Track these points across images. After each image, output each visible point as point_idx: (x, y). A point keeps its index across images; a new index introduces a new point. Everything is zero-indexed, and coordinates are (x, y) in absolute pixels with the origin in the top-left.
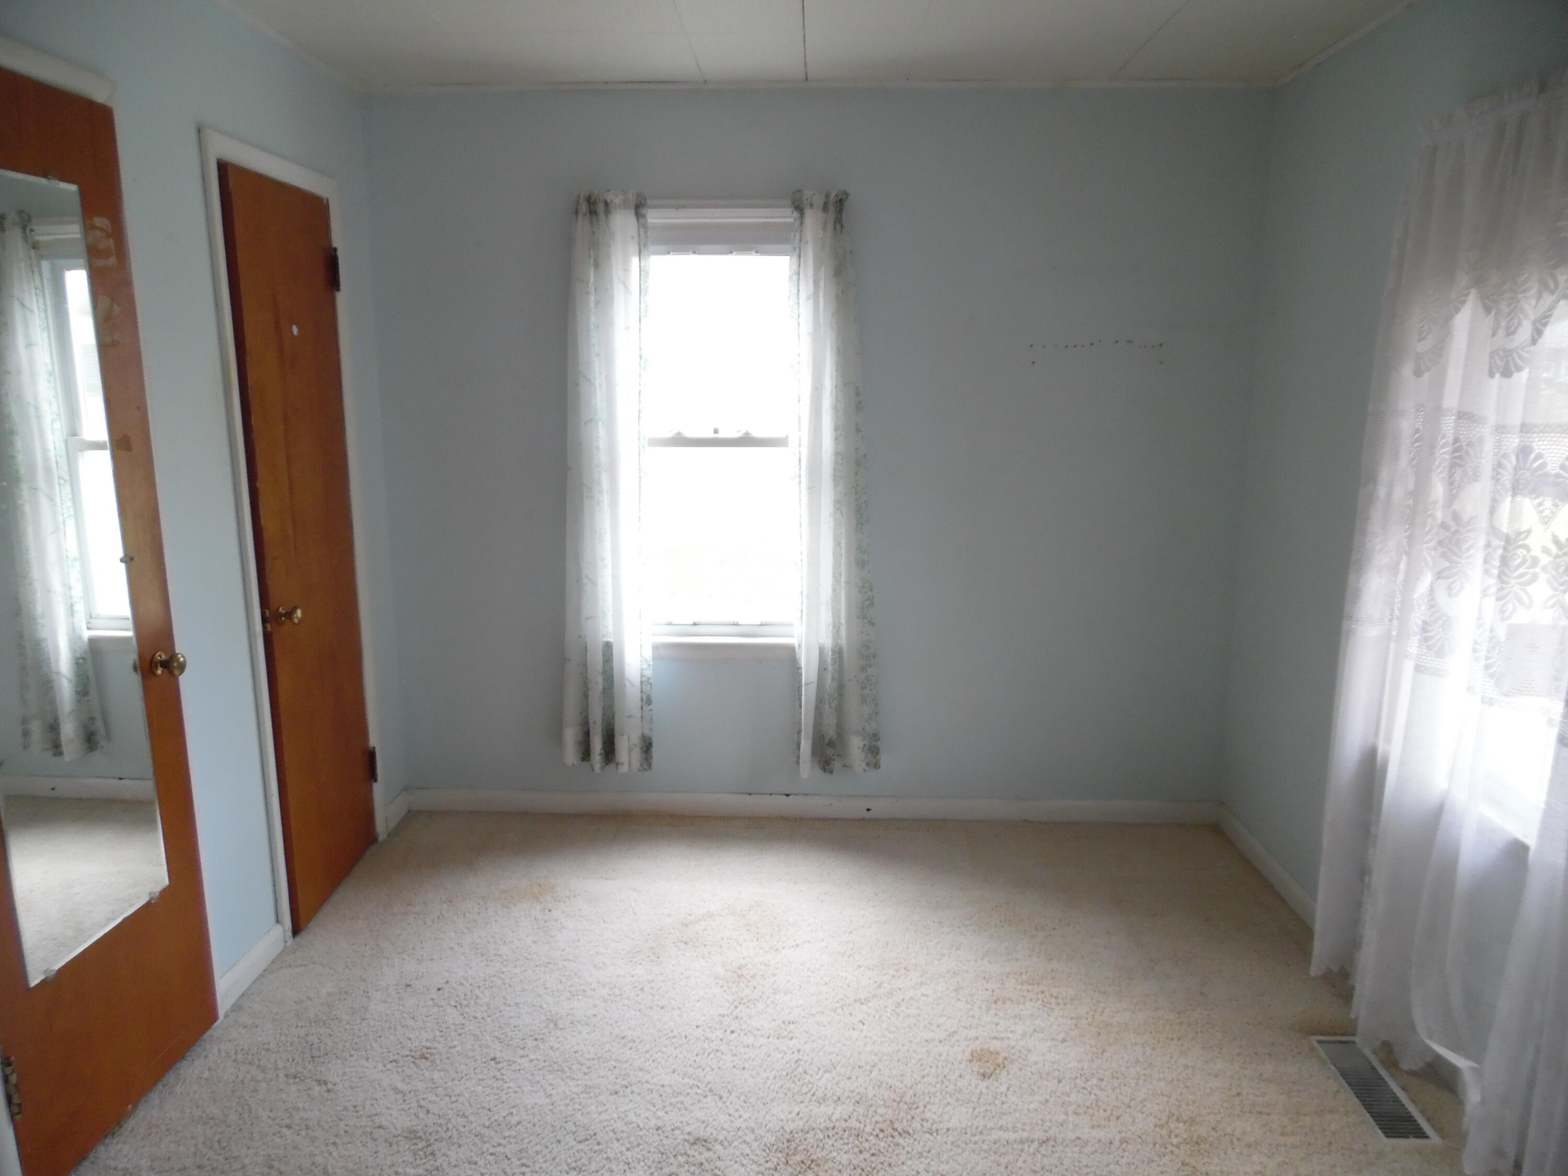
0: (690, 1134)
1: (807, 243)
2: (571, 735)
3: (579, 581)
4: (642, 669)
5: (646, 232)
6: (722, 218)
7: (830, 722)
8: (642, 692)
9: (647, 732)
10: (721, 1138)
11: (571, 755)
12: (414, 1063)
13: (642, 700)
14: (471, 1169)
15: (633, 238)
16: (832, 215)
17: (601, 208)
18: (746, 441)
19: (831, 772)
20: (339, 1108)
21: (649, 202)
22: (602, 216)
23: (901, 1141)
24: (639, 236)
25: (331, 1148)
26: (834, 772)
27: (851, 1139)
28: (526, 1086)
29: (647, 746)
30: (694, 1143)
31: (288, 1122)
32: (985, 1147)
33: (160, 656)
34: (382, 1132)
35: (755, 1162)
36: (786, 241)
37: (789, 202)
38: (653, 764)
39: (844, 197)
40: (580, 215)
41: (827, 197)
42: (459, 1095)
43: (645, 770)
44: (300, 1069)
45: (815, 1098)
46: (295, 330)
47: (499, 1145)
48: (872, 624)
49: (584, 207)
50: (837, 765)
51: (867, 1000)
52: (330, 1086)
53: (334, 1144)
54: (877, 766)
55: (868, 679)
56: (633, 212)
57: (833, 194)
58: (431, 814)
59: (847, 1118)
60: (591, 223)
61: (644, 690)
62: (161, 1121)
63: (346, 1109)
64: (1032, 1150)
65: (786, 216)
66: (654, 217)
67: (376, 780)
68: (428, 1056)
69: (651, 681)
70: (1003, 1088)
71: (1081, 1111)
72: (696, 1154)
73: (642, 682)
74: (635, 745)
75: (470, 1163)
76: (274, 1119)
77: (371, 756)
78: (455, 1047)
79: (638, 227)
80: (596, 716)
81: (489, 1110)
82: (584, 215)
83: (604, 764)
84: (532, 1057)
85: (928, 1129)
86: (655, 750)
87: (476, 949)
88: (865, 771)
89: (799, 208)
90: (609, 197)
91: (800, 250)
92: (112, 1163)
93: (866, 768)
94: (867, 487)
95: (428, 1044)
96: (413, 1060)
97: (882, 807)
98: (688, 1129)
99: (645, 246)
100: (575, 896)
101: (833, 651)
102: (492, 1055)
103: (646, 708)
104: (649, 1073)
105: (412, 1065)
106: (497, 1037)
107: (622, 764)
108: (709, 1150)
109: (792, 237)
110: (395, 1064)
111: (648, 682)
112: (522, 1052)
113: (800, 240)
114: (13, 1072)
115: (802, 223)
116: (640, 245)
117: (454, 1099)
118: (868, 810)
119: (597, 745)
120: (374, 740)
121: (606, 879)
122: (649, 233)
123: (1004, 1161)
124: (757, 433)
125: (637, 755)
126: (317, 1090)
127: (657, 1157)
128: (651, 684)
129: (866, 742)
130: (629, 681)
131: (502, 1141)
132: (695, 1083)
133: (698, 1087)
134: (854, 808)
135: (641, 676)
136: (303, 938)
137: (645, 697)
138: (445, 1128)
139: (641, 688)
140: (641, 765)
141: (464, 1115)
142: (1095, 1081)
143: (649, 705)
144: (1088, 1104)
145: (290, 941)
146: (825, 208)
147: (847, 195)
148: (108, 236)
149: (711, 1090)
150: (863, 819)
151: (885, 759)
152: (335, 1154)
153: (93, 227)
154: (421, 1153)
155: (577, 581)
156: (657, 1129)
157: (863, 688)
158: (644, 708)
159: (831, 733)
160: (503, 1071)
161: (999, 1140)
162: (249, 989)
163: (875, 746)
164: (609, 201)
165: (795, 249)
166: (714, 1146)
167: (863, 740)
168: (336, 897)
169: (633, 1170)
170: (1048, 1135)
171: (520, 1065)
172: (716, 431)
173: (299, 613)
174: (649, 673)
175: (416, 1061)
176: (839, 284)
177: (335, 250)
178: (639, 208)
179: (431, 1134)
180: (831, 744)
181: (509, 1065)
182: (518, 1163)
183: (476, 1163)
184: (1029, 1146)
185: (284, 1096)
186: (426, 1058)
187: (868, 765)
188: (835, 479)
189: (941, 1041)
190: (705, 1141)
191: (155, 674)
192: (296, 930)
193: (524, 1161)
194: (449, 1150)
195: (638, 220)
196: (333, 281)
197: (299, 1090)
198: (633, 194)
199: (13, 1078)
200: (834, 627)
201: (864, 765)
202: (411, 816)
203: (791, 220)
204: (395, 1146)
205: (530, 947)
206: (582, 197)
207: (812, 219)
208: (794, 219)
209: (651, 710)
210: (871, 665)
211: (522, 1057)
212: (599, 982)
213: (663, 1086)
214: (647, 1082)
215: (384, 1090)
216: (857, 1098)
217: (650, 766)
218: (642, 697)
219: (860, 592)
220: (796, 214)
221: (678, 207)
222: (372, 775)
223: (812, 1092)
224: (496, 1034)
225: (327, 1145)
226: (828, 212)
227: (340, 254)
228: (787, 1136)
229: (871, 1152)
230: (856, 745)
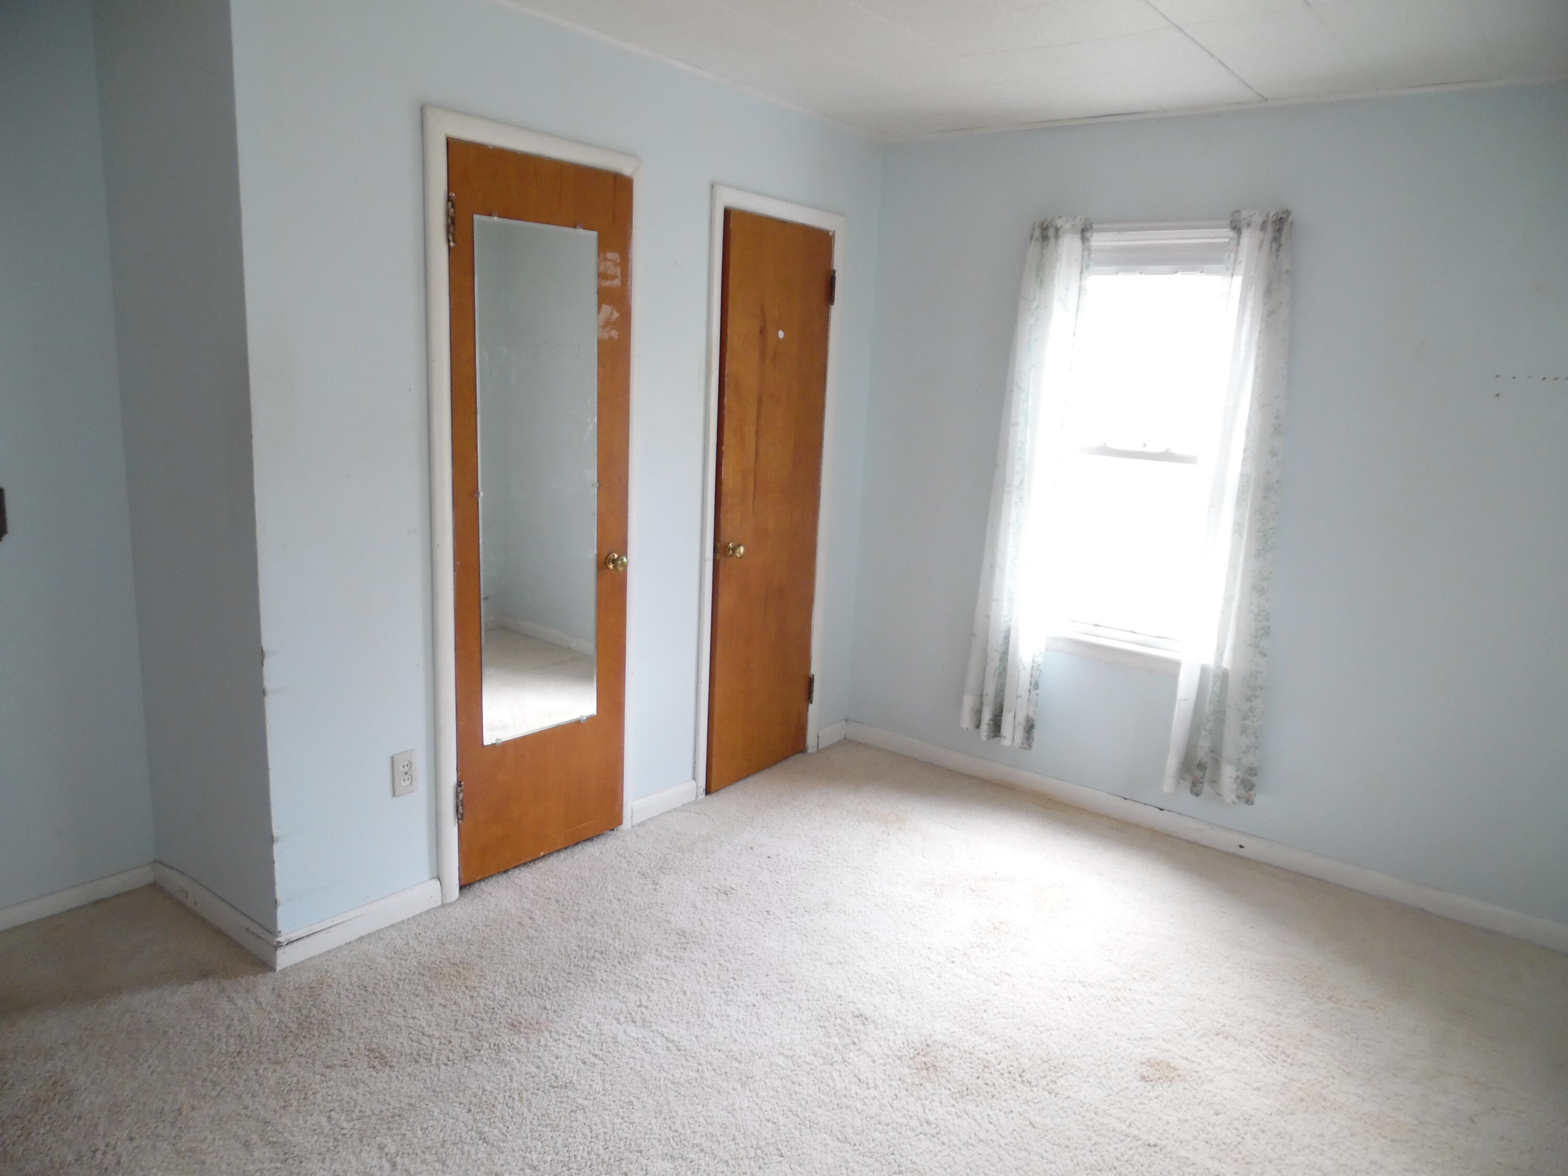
0: (858, 1009)
1: (1240, 262)
2: (969, 701)
3: (992, 567)
4: (1034, 655)
5: (1089, 254)
6: (1165, 239)
7: (1204, 744)
8: (1031, 676)
9: (1031, 714)
10: (879, 1021)
11: (966, 721)
12: (717, 893)
13: (1031, 684)
14: (700, 966)
15: (1076, 259)
16: (1270, 233)
17: (1051, 232)
18: (1166, 456)
19: (1197, 795)
20: (653, 901)
21: (1095, 226)
22: (1052, 241)
23: (1019, 1086)
24: (1083, 258)
25: (632, 921)
26: (1201, 797)
27: (978, 1067)
28: (775, 935)
29: (1030, 728)
30: (857, 1017)
31: (620, 897)
32: (1090, 1123)
33: (614, 556)
34: (666, 924)
35: (889, 1047)
36: (1218, 260)
37: (1228, 222)
38: (1034, 745)
39: (1284, 216)
40: (1033, 240)
41: (1267, 215)
42: (727, 923)
43: (1024, 748)
44: (649, 871)
45: (976, 1029)
46: (781, 334)
47: (729, 961)
48: (1263, 654)
49: (1037, 233)
50: (1207, 788)
51: (1091, 985)
52: (658, 887)
53: (636, 920)
54: (1249, 801)
55: (1251, 710)
56: (1079, 235)
57: (1272, 214)
58: (859, 744)
59: (989, 1051)
60: (1042, 248)
61: (1034, 675)
62: (556, 869)
63: (657, 903)
64: (1131, 1145)
65: (1224, 235)
66: (1098, 240)
67: (811, 702)
68: (729, 893)
69: (1040, 668)
70: (1152, 1094)
71: (1214, 1143)
72: (851, 1023)
73: (1032, 667)
74: (1019, 724)
75: (702, 963)
76: (614, 893)
77: (810, 681)
78: (750, 895)
79: (1083, 250)
80: (990, 689)
81: (739, 939)
82: (1037, 239)
83: (992, 735)
84: (794, 920)
85: (1051, 1089)
86: (1036, 733)
87: (815, 841)
88: (1234, 803)
89: (1236, 228)
90: (1059, 223)
91: (1234, 269)
92: (516, 881)
93: (1236, 801)
94: (1277, 513)
95: (734, 887)
96: (717, 892)
97: (1255, 848)
98: (860, 1006)
99: (1088, 266)
100: (916, 831)
101: (1216, 676)
102: (768, 909)
103: (1034, 692)
104: (865, 962)
105: (715, 895)
106: (781, 900)
107: (1005, 737)
108: (864, 1025)
109: (1226, 257)
110: (705, 890)
111: (1038, 668)
112: (790, 915)
113: (1235, 261)
114: (461, 792)
115: (1238, 244)
116: (1082, 266)
117: (723, 923)
118: (1241, 847)
119: (987, 717)
120: (816, 669)
121: (952, 827)
122: (1092, 255)
123: (1096, 1139)
124: (1176, 450)
125: (1020, 735)
126: (650, 886)
127: (824, 1013)
128: (1040, 671)
129: (1239, 773)
130: (1023, 664)
131: (732, 960)
132: (893, 981)
133: (892, 984)
134: (1227, 841)
135: (1033, 661)
136: (713, 798)
137: (1033, 682)
138: (703, 937)
139: (1032, 672)
140: (1023, 744)
141: (721, 936)
142: (1254, 1130)
143: (1036, 689)
144: (1228, 1141)
145: (702, 796)
146: (1263, 227)
147: (1288, 212)
148: (616, 265)
149: (899, 991)
150: (1234, 855)
151: (1261, 798)
152: (631, 926)
153: (606, 260)
154: (679, 945)
155: (991, 566)
156: (839, 997)
157: (1244, 718)
158: (1031, 691)
159: (1202, 754)
160: (768, 921)
161: (1108, 1125)
162: (656, 816)
163: (1249, 781)
164: (1059, 226)
165: (1228, 269)
166: (869, 1024)
167: (1236, 771)
168: (751, 779)
169: (800, 1013)
170: (1158, 1142)
171: (781, 921)
172: (1145, 445)
173: (742, 549)
174: (1040, 660)
175: (719, 894)
176: (1265, 304)
177: (834, 272)
178: (1085, 232)
179: (692, 937)
180: (1202, 766)
181: (775, 919)
182: (731, 976)
183: (706, 965)
184: (1131, 1141)
185: (629, 882)
186: (726, 894)
187: (1239, 797)
188: (1240, 501)
189: (1129, 1039)
190: (866, 1019)
191: (608, 568)
192: (708, 791)
193: (736, 976)
194: (697, 951)
195: (1083, 243)
196: (830, 297)
197: (639, 883)
198: (1081, 220)
199: (461, 795)
200: (1218, 649)
201: (1233, 797)
202: (846, 742)
203: (1226, 240)
204: (667, 935)
205: (853, 853)
206: (1037, 223)
207: (1249, 238)
208: (1231, 239)
209: (1037, 694)
210: (1256, 697)
211: (787, 917)
212: (882, 893)
213: (867, 974)
214: (858, 966)
215: (687, 902)
216: (1010, 1044)
217: (1030, 746)
218: (1031, 681)
219: (1255, 619)
220: (1232, 234)
221: (1120, 230)
222: (809, 698)
223: (976, 1025)
224: (782, 897)
225: (631, 918)
226: (1265, 231)
227: (837, 274)
228: (929, 1042)
229: (987, 1082)
230: (1228, 773)
